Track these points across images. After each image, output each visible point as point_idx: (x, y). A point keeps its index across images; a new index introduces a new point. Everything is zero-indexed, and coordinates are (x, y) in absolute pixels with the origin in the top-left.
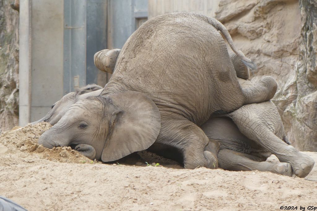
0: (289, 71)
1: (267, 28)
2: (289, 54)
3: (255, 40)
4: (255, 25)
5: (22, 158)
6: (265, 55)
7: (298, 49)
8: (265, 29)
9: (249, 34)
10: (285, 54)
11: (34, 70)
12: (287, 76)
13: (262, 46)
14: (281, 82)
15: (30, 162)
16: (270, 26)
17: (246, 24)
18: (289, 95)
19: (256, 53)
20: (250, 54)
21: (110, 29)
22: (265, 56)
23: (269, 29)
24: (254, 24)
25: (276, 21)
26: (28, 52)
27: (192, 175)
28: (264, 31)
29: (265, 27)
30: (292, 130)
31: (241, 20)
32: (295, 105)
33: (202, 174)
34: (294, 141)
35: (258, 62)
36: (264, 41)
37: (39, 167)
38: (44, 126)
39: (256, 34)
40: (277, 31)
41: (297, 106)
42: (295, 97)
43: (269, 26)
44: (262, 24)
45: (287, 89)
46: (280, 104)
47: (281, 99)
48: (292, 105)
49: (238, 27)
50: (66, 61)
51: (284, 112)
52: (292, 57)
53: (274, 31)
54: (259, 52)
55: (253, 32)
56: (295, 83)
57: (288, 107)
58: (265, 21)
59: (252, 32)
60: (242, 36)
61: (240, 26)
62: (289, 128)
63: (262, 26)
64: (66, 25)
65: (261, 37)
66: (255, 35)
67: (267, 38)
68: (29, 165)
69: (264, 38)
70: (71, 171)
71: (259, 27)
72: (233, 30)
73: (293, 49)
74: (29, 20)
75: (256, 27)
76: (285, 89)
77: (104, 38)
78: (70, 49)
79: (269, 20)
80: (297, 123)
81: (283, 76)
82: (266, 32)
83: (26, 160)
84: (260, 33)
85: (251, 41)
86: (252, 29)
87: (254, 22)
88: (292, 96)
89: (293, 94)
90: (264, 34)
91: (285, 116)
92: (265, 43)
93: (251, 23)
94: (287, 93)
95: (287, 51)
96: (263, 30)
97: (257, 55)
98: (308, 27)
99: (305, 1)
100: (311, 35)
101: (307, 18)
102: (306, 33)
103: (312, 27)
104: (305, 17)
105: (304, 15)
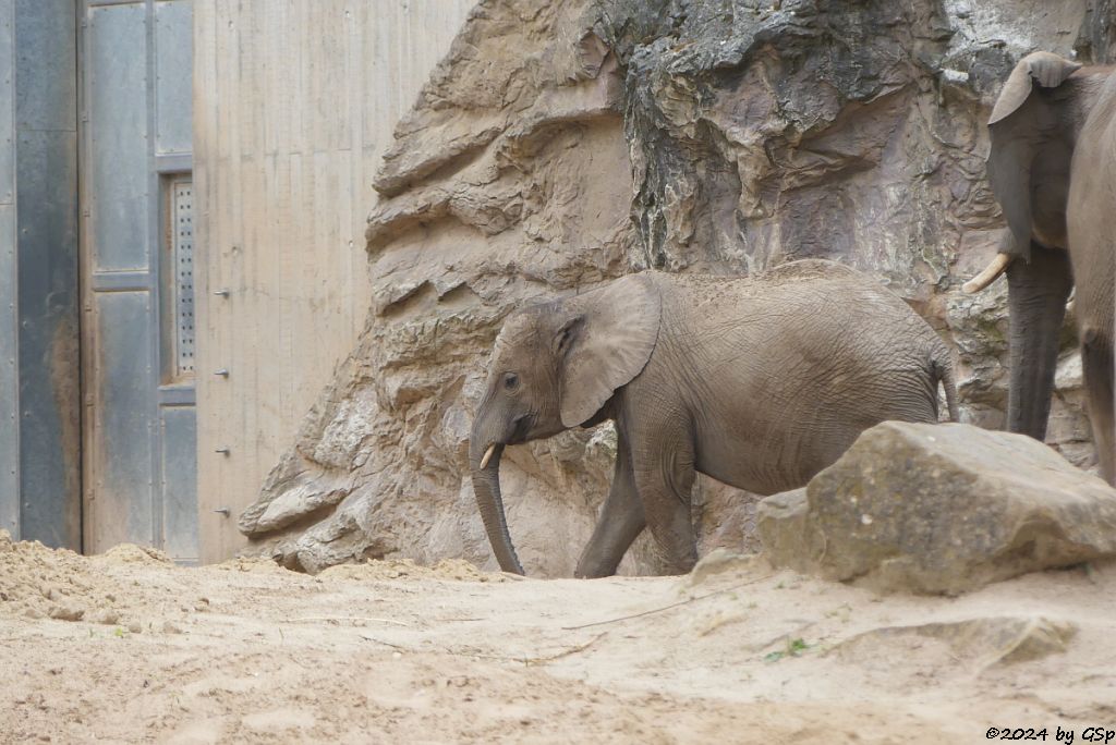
1: (535, 200)
2: (599, 277)
3: (499, 237)
4: (501, 191)
6: (531, 278)
8: (527, 204)
9: (483, 219)
10: (586, 275)
13: (519, 255)
16: (544, 194)
17: (472, 190)
19: (504, 274)
20: (485, 277)
21: (88, 205)
22: (530, 283)
23: (541, 202)
24: (497, 187)
25: (561, 179)
28: (525, 210)
29: (529, 198)
31: (458, 176)
35: (510, 300)
36: (526, 238)
39: (504, 219)
40: (564, 210)
43: (540, 195)
44: (519, 188)
49: (451, 198)
53: (556, 208)
54: (511, 271)
55: (494, 212)
58: (528, 180)
59: (490, 212)
60: (462, 224)
61: (455, 197)
63: (520, 194)
65: (517, 228)
66: (502, 222)
67: (533, 230)
69: (526, 229)
71: (511, 198)
72: (435, 209)
73: (609, 260)
75: (501, 198)
77: (70, 233)
79: (539, 177)
82: (531, 212)
84: (515, 216)
85: (490, 239)
86: (491, 203)
87: (495, 184)
90: (526, 218)
92: (528, 244)
93: (488, 186)
95: (593, 269)
96: (522, 205)
97: (505, 279)
98: (652, 195)
99: (641, 120)
100: (661, 219)
101: (648, 169)
102: (645, 214)
103: (663, 195)
104: (641, 167)
105: (638, 161)
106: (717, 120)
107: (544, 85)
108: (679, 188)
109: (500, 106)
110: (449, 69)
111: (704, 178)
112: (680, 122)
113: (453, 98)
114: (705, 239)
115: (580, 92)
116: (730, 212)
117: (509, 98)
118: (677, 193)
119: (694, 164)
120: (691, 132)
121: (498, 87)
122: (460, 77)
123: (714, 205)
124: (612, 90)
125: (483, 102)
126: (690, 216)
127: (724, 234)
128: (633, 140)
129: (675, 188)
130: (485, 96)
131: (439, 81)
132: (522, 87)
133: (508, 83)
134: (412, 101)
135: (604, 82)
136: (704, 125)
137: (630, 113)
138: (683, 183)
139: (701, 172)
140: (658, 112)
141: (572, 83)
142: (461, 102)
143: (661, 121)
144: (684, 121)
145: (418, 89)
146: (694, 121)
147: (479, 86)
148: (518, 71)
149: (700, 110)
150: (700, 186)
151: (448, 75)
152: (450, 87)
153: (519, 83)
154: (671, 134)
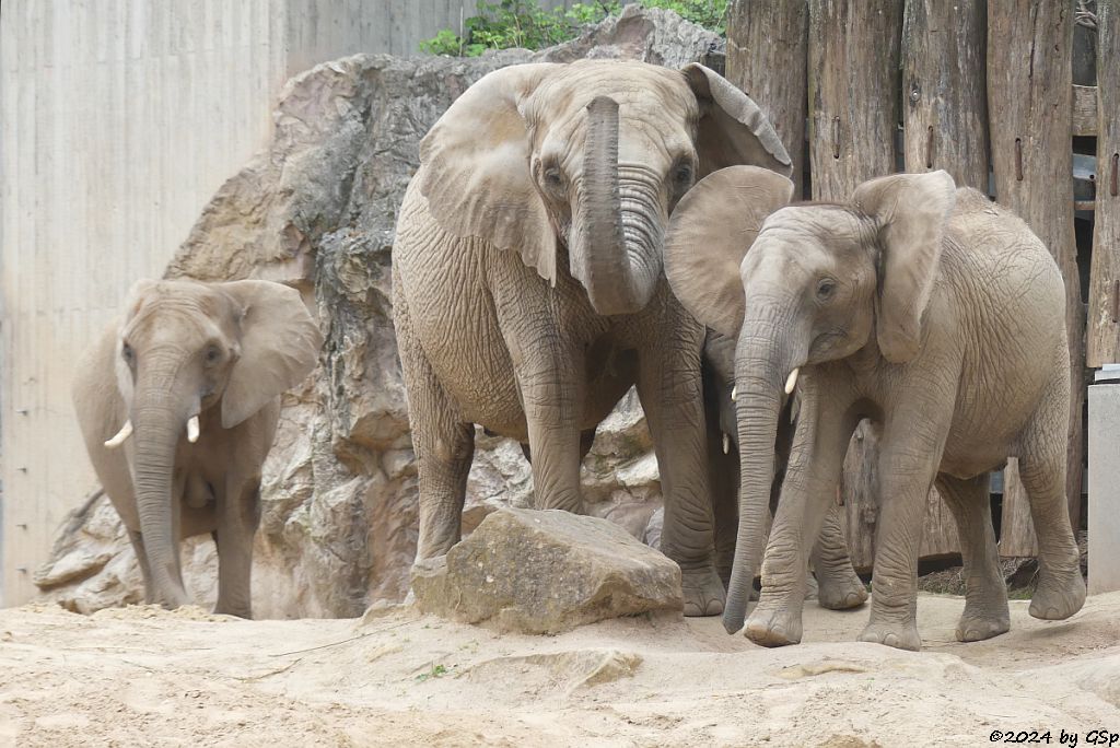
0: (295, 438)
2: (295, 403)
7: (314, 391)
10: (287, 401)
12: (292, 448)
14: (279, 460)
18: (297, 488)
30: (302, 564)
32: (308, 509)
34: (308, 586)
41: (312, 512)
42: (308, 493)
45: (292, 476)
46: (277, 507)
47: (279, 497)
48: (303, 509)
51: (287, 523)
52: (301, 408)
56: (309, 462)
57: (294, 513)
62: (298, 559)
73: (303, 390)
76: (287, 475)
80: (312, 549)
81: (283, 449)
88: (303, 490)
89: (305, 486)
91: (288, 533)
94: (292, 485)
95: (292, 396)
98: (335, 343)
99: (327, 288)
100: (341, 361)
101: (332, 325)
102: (329, 358)
103: (342, 343)
104: (327, 323)
105: (325, 318)
106: (382, 289)
107: (257, 262)
108: (353, 338)
109: (224, 276)
110: (188, 249)
111: (372, 331)
112: (356, 289)
113: (191, 271)
114: (373, 376)
115: (283, 267)
116: (390, 357)
117: (232, 271)
118: (353, 342)
119: (365, 321)
120: (363, 297)
121: (224, 263)
122: (195, 255)
123: (380, 350)
124: (306, 266)
125: (213, 274)
126: (362, 359)
127: (387, 372)
128: (321, 303)
129: (352, 338)
130: (214, 269)
131: (181, 258)
132: (241, 264)
133: (231, 261)
134: (162, 272)
135: (301, 260)
136: (373, 293)
137: (319, 283)
138: (357, 334)
139: (371, 327)
140: (339, 283)
141: (278, 261)
142: (196, 273)
143: (342, 289)
144: (359, 289)
145: (166, 264)
146: (365, 289)
147: (210, 262)
148: (239, 251)
149: (370, 281)
150: (370, 337)
151: (186, 254)
152: (188, 262)
153: (238, 260)
154: (349, 298)
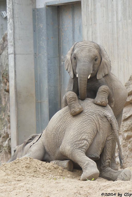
5: (14, 178)
11: (19, 127)
15: (19, 181)
26: (15, 117)
27: (113, 185)
33: (119, 184)
37: (24, 183)
38: (26, 159)
50: (37, 121)
64: (37, 100)
68: (19, 182)
70: (43, 185)
74: (15, 98)
78: (40, 114)
83: (16, 180)
134: (128, 79)
145: (130, 76)
